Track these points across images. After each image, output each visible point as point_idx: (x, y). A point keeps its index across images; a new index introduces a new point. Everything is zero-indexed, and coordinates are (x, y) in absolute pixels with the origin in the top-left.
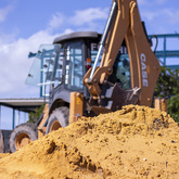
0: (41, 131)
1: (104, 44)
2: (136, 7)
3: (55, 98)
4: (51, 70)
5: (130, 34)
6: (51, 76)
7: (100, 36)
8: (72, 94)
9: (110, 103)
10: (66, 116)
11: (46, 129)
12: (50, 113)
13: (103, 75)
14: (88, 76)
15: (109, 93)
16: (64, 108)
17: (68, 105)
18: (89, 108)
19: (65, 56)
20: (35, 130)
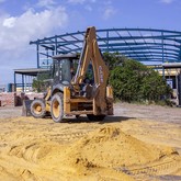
0: (48, 104)
8: (65, 87)
9: (85, 94)
10: (62, 98)
17: (62, 92)
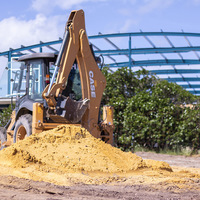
0: (10, 134)
1: (59, 65)
2: (85, 34)
3: (20, 107)
4: (17, 82)
5: (80, 55)
6: (17, 88)
7: (56, 56)
8: (34, 104)
9: (64, 112)
10: (30, 122)
11: (13, 133)
12: (17, 119)
13: (58, 90)
14: (46, 91)
15: (63, 104)
16: (29, 115)
17: (31, 113)
18: (48, 116)
19: (28, 71)
20: (4, 133)
